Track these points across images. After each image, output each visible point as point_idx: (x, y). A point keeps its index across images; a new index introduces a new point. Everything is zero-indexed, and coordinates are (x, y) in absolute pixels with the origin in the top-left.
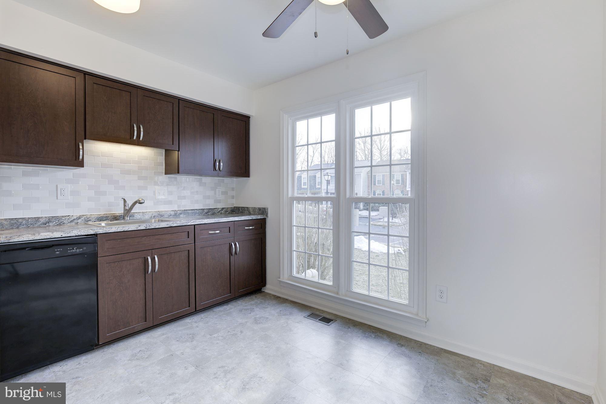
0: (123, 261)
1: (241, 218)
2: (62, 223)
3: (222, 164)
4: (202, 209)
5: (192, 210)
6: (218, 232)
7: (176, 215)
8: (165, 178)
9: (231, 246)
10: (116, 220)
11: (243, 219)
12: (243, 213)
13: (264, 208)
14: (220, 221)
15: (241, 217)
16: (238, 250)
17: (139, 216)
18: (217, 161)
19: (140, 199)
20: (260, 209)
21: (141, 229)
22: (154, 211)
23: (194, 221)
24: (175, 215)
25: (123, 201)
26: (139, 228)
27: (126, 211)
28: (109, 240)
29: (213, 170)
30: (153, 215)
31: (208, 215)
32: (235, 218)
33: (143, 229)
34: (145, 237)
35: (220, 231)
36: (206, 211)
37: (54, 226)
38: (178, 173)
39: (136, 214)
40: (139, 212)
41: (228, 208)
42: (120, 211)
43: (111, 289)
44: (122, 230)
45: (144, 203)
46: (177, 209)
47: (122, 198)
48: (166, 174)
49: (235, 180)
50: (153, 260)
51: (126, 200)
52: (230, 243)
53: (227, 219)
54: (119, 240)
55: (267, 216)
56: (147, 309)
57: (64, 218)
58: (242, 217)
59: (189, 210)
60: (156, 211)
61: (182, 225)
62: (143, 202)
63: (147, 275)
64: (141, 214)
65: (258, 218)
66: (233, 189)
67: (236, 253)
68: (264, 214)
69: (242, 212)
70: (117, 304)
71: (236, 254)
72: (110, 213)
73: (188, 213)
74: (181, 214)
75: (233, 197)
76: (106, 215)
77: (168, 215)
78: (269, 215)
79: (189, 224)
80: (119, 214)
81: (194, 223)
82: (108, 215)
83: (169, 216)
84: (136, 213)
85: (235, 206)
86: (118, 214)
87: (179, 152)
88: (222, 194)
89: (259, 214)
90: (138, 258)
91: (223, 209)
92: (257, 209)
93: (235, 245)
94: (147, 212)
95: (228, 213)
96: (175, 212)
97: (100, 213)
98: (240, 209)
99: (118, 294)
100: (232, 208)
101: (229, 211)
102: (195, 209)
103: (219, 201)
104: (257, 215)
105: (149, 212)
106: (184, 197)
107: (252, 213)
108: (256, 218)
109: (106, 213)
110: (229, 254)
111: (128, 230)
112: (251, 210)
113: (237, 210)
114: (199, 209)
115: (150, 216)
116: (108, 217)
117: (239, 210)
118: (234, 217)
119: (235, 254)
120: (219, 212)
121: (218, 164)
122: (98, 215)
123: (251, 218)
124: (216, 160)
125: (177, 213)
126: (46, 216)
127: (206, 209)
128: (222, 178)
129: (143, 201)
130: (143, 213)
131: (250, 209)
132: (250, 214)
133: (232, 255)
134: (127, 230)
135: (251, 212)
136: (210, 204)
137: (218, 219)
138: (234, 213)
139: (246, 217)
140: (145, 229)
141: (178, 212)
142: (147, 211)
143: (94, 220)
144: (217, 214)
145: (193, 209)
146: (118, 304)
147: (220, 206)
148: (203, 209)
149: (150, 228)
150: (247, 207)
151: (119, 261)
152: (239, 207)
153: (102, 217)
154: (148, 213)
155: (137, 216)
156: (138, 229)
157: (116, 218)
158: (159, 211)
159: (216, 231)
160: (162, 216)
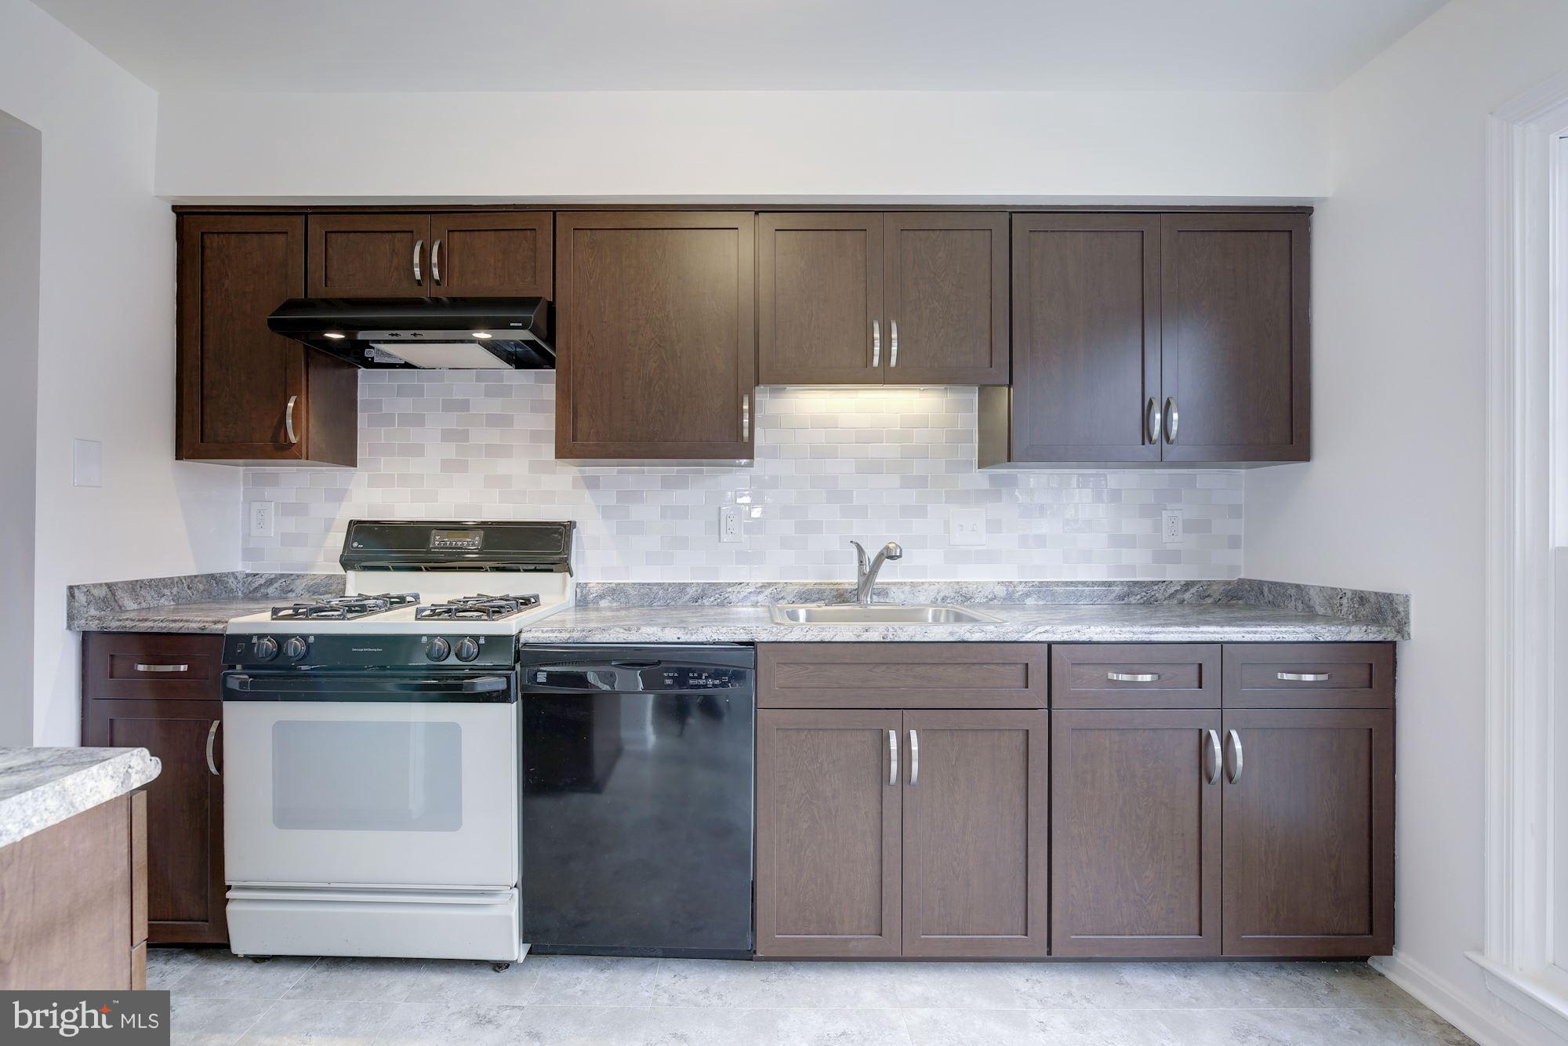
0: (821, 732)
1: (1255, 633)
2: (726, 601)
3: (1175, 416)
4: (1104, 584)
5: (1067, 584)
6: (1148, 678)
7: (1010, 599)
8: (980, 478)
9: (1204, 742)
10: (844, 602)
11: (1266, 638)
12: (1279, 606)
13: (1389, 598)
14: (1154, 638)
15: (1259, 629)
16: (1240, 762)
17: (900, 594)
18: (1156, 407)
19: (891, 546)
20: (1361, 598)
21: (869, 640)
22: (945, 582)
23: (1047, 628)
24: (1009, 597)
25: (855, 551)
26: (865, 637)
27: (863, 579)
28: (785, 664)
29: (1140, 442)
30: (942, 594)
31: (1129, 604)
32: (1227, 629)
33: (876, 640)
34: (884, 667)
35: (1156, 676)
36: (1117, 589)
37: (711, 606)
38: (1009, 461)
39: (894, 589)
40: (901, 583)
41: (1210, 583)
42: (849, 578)
43: (788, 806)
44: (818, 639)
45: (900, 556)
46: (1016, 580)
47: (851, 542)
48: (982, 464)
49: (1243, 475)
50: (904, 742)
51: (863, 547)
52: (1201, 730)
53: (1185, 629)
54: (811, 667)
55: (1402, 628)
56: (884, 895)
57: (730, 590)
58: (1264, 629)
59: (1057, 584)
60: (949, 580)
61: (1002, 640)
62: (898, 554)
63: (886, 788)
64: (907, 588)
65: (1348, 639)
66: (1235, 511)
67: (1228, 773)
68: (1385, 620)
69: (1273, 604)
70: (803, 853)
71: (1231, 779)
72: (830, 581)
73: (1053, 594)
74: (1027, 595)
75: (1234, 542)
76: (819, 587)
77: (987, 597)
78: (1414, 628)
79: (1028, 637)
80: (850, 587)
81: (1045, 635)
82: (823, 587)
83: (991, 600)
84: (895, 584)
85: (1242, 576)
86: (846, 586)
87: (1012, 389)
88: (1185, 531)
89: (1357, 620)
90: (863, 730)
91: (1188, 585)
92: (1349, 594)
93: (1226, 742)
94: (923, 583)
95: (1209, 601)
96: (1010, 589)
97: (807, 579)
98: (1266, 590)
99: (807, 825)
100: (1228, 583)
101: (1216, 596)
102: (1079, 582)
103: (1174, 557)
104: (1349, 624)
105: (931, 584)
106: (1041, 541)
107: (1321, 611)
108: (1335, 638)
109: (818, 581)
110: (1197, 776)
111: (833, 640)
112: (1317, 601)
113: (1253, 593)
114: (1094, 584)
115: (932, 595)
116: (824, 591)
117: (1262, 593)
118: (1222, 626)
119: (1226, 781)
120: (1172, 596)
121: (1158, 416)
122: (800, 584)
123: (1308, 637)
124: (1151, 403)
125: (1014, 592)
126: (699, 581)
127: (1122, 582)
128: (1185, 471)
129: (898, 550)
130: (912, 587)
131: (1312, 592)
132: (1309, 615)
133: (1210, 780)
134: (829, 640)
135: (1318, 608)
136: (1140, 567)
137: (1147, 629)
138: (1241, 602)
139: (1283, 629)
140: (882, 640)
141: (1020, 588)
142: (924, 581)
143: (790, 598)
144: (1161, 605)
145: (1072, 582)
146: (805, 854)
147: (1176, 574)
148: (1110, 584)
149: (897, 639)
150: (1298, 586)
151: (810, 729)
152: (1261, 583)
153: (810, 592)
154: (925, 586)
155: (897, 596)
156: (860, 640)
157: (841, 596)
158: (958, 583)
159: (1140, 676)
160: (966, 598)
